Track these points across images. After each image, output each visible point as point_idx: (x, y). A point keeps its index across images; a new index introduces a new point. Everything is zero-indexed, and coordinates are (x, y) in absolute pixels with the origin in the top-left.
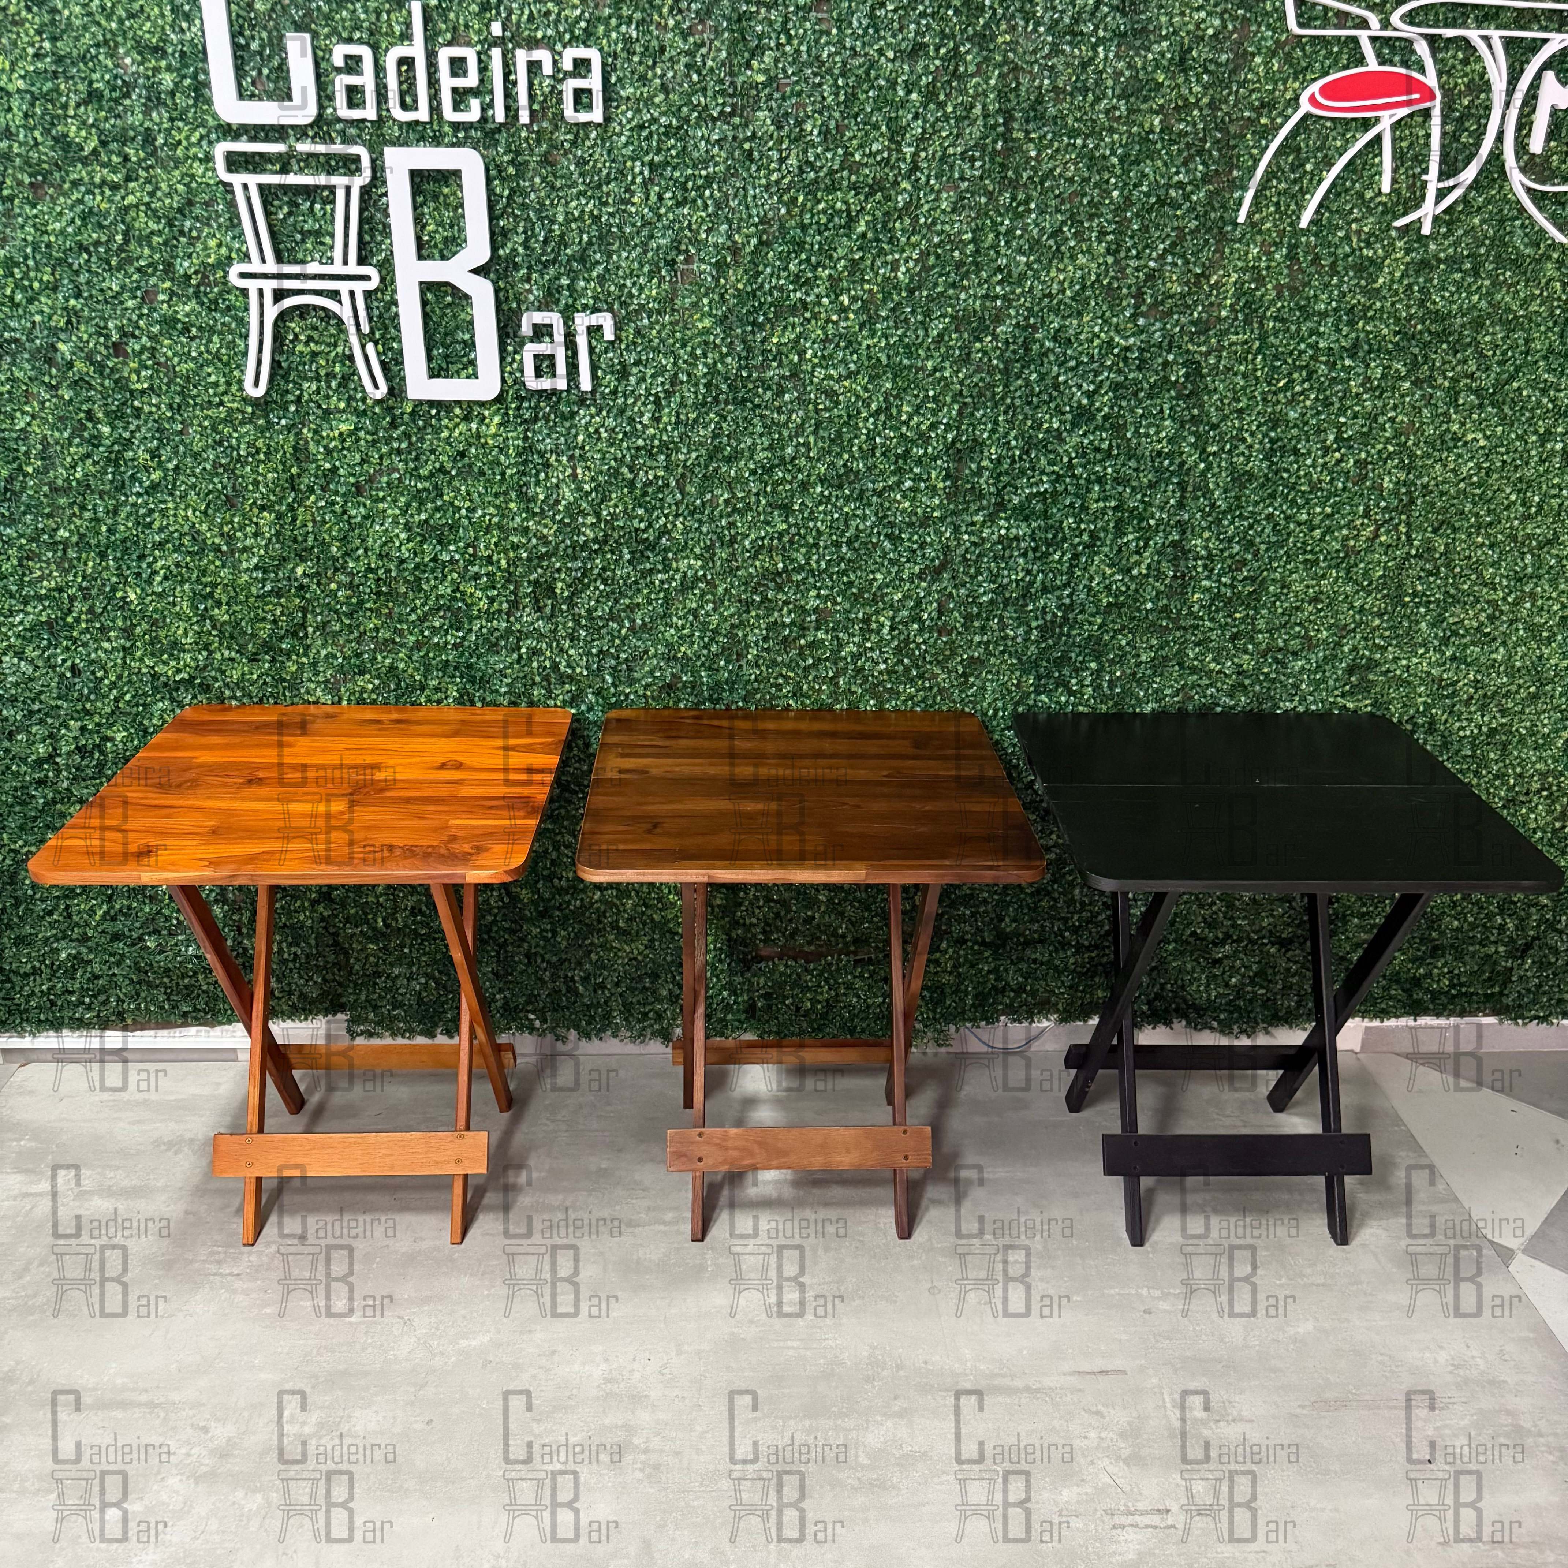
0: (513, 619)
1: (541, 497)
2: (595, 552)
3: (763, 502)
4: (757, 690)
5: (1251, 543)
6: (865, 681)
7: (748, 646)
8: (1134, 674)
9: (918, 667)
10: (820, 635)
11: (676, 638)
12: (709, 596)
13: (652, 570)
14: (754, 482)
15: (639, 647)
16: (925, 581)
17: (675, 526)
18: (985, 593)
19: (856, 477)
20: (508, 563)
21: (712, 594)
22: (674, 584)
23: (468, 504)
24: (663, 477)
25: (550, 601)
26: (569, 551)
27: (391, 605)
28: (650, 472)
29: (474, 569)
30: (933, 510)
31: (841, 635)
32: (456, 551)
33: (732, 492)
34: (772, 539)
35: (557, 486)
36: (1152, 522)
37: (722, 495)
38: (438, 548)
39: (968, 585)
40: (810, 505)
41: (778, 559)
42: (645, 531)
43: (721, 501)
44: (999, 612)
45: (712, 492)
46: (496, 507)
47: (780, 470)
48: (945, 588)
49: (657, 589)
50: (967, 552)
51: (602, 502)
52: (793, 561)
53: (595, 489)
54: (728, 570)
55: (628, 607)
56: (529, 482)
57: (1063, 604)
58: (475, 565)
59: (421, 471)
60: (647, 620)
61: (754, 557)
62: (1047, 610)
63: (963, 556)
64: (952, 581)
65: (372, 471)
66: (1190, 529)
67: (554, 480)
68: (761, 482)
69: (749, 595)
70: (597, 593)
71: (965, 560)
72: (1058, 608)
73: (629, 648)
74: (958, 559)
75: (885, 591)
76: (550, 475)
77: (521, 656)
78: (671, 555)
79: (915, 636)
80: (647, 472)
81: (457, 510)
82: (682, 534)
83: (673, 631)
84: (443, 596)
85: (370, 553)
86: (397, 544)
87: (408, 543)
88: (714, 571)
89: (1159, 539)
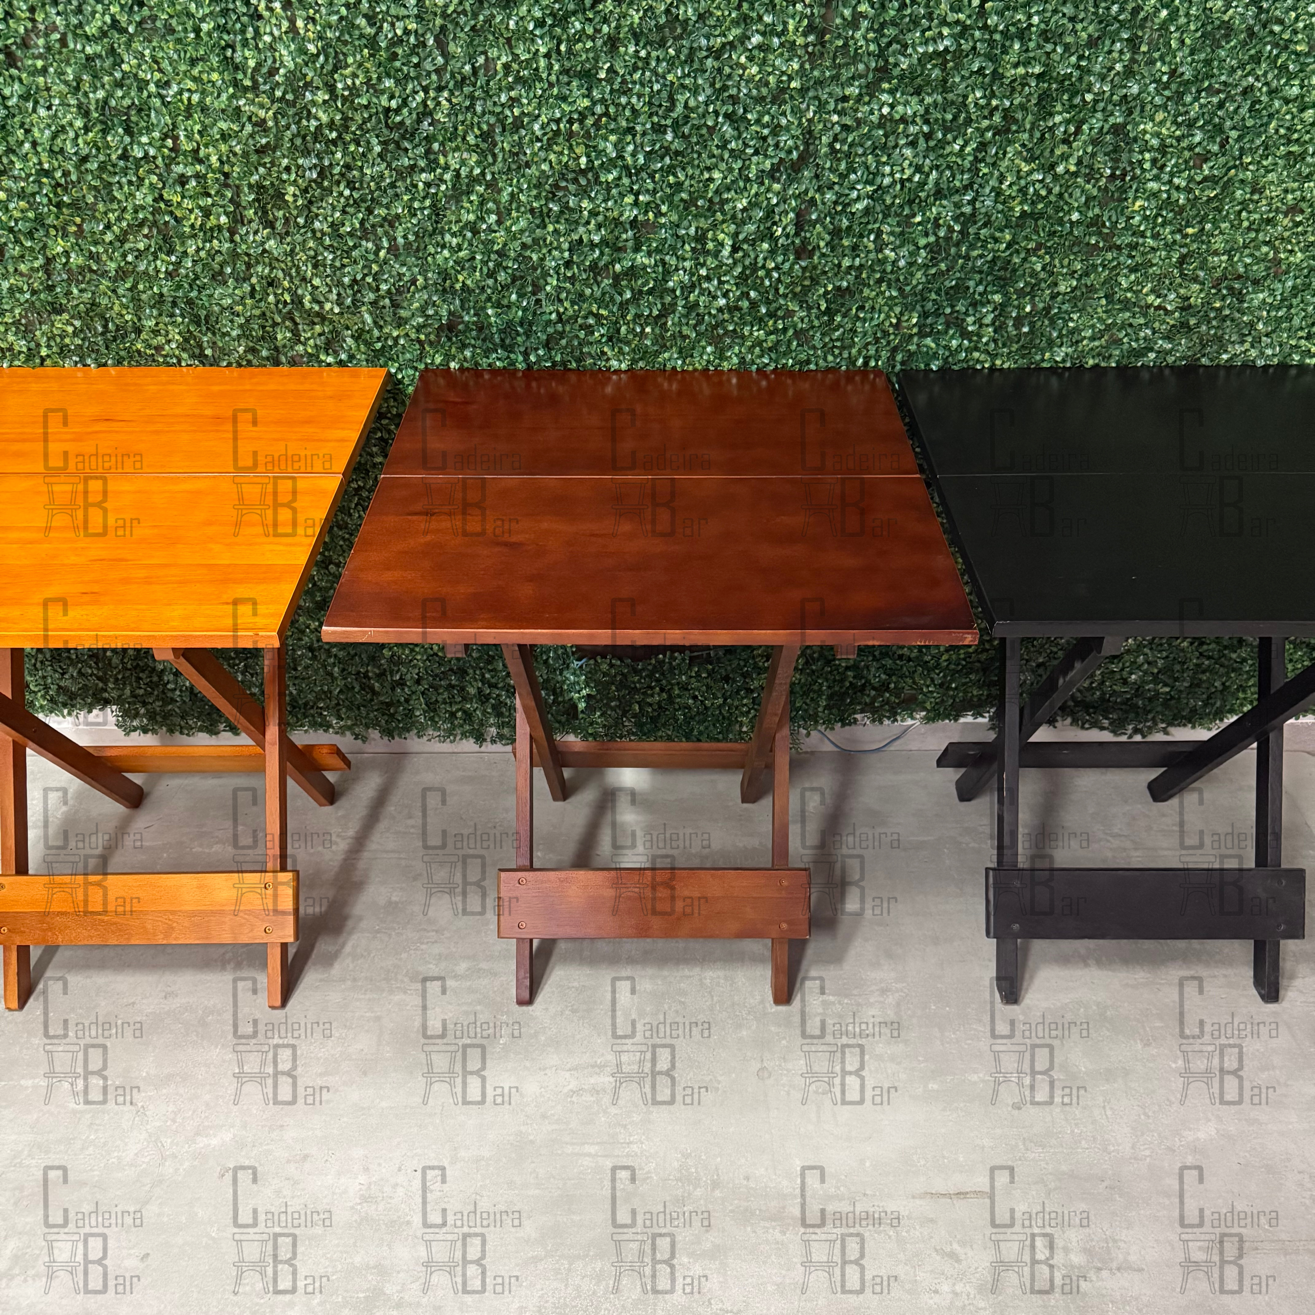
0: (237, 238)
1: (252, 63)
2: (334, 142)
3: (556, 67)
4: (562, 334)
5: (1219, 129)
6: (700, 322)
7: (546, 274)
8: (1048, 309)
9: (768, 302)
10: (641, 259)
11: (451, 263)
12: (490, 205)
13: (413, 167)
14: (542, 38)
15: (404, 275)
16: (778, 182)
17: (439, 104)
18: (859, 198)
19: (684, 30)
20: (220, 160)
21: (495, 201)
22: (443, 187)
23: (157, 75)
24: (416, 31)
25: (281, 212)
26: (298, 141)
27: (78, 220)
28: (397, 24)
29: (179, 169)
30: (791, 78)
31: (667, 258)
32: (150, 144)
33: (513, 53)
34: (571, 122)
35: (272, 48)
36: (1089, 97)
37: (499, 58)
38: (127, 139)
39: (836, 187)
40: (621, 72)
41: (579, 150)
42: (398, 111)
43: (499, 67)
44: (877, 225)
45: (485, 53)
46: (194, 79)
47: (578, 20)
48: (806, 192)
49: (422, 194)
50: (835, 139)
51: (335, 69)
52: (601, 153)
53: (323, 50)
54: (514, 166)
55: (385, 219)
56: (234, 42)
57: (963, 214)
58: (179, 163)
59: (87, 29)
60: (411, 238)
61: (548, 148)
62: (941, 222)
63: (831, 145)
64: (814, 181)
65: (22, 30)
66: (1138, 108)
67: (267, 39)
68: (552, 38)
69: (543, 202)
70: (342, 200)
71: (833, 151)
72: (956, 219)
73: (391, 276)
74: (824, 150)
75: (725, 196)
76: (262, 30)
77: (253, 287)
78: (436, 146)
79: (765, 259)
80: (393, 25)
81: (143, 84)
82: (449, 115)
83: (446, 253)
84: (143, 208)
85: (39, 149)
86: (72, 134)
87: (86, 133)
88: (495, 169)
89: (1096, 122)
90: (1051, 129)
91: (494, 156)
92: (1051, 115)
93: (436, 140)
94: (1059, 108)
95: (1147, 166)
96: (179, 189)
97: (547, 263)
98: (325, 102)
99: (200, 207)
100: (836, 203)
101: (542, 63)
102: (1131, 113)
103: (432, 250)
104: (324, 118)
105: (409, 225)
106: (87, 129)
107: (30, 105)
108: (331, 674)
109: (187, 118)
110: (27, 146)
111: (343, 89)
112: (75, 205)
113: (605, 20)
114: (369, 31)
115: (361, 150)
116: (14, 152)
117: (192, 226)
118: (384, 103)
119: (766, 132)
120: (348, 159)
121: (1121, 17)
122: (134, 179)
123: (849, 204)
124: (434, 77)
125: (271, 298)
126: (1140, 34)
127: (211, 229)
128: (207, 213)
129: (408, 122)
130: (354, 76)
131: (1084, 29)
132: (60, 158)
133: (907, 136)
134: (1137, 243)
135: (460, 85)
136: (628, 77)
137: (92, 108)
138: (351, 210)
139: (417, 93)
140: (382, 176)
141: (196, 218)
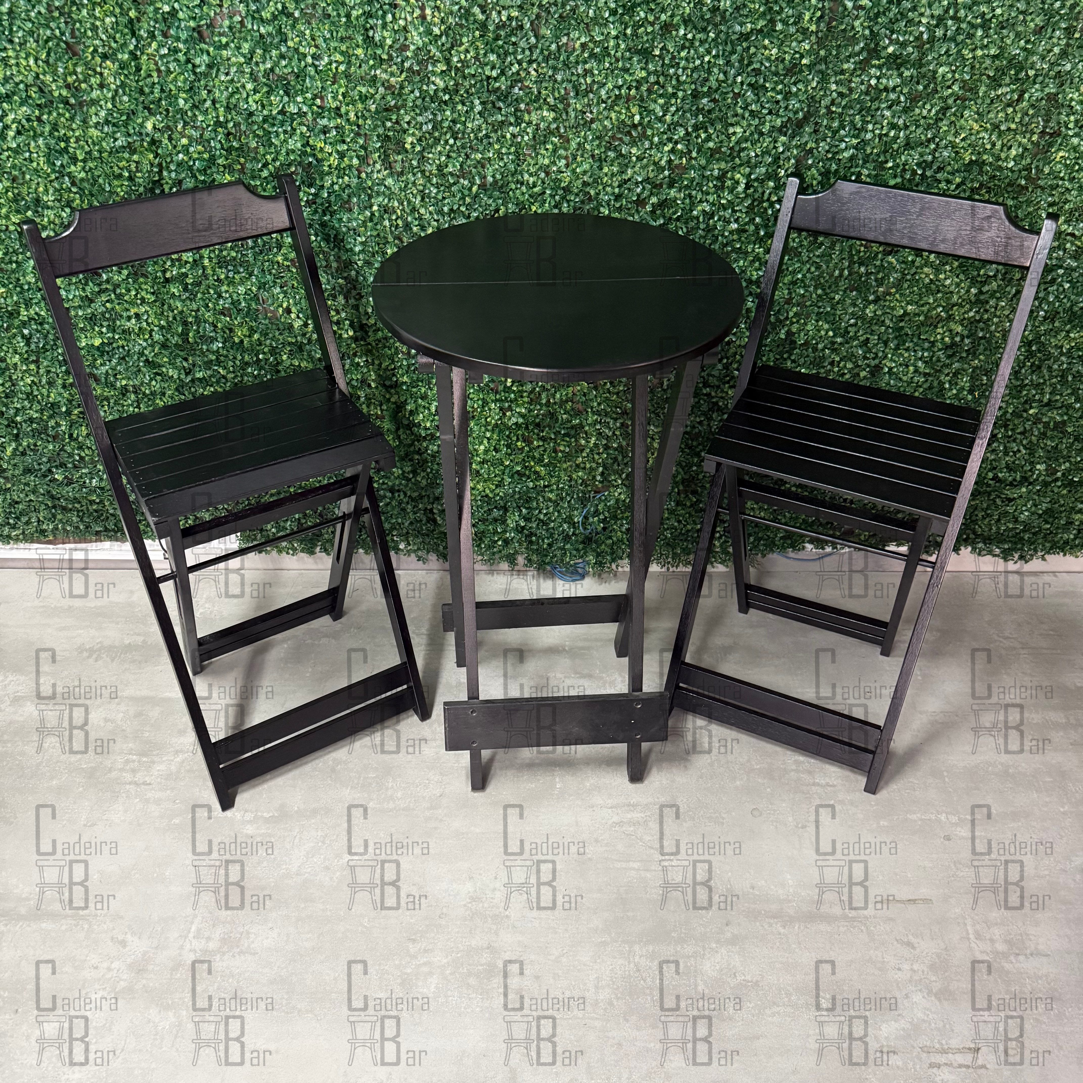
0: (363, 175)
1: (389, 42)
2: (445, 103)
3: (623, 46)
10: (674, 193)
11: (527, 196)
12: (562, 152)
13: (502, 122)
14: (613, 23)
15: (490, 205)
16: (785, 135)
17: (529, 73)
18: (846, 148)
19: (723, 18)
20: (356, 115)
21: (566, 149)
22: (526, 138)
23: (313, 50)
24: (517, 18)
25: (400, 157)
26: (419, 102)
27: (242, 160)
28: (503, 12)
29: (324, 122)
30: (802, 57)
31: (694, 193)
32: (304, 102)
33: (590, 35)
34: (629, 88)
35: (405, 29)
36: (1031, 73)
37: (578, 39)
38: (286, 99)
39: (828, 140)
40: (672, 50)
41: (634, 110)
42: (496, 79)
43: (578, 45)
44: (858, 169)
45: (568, 35)
46: (342, 53)
47: (642, 10)
48: (806, 143)
49: (510, 142)
50: (833, 103)
51: (452, 47)
52: (650, 112)
53: (445, 33)
54: (581, 122)
55: (478, 162)
56: (376, 25)
57: (925, 161)
58: (324, 117)
59: (263, 14)
60: (498, 177)
61: (611, 108)
62: (907, 167)
63: (827, 108)
64: (813, 135)
65: (212, 14)
66: (1069, 81)
67: (402, 23)
68: (622, 23)
69: (603, 150)
70: (448, 147)
71: (830, 112)
72: (919, 165)
73: (480, 206)
74: (823, 111)
75: (744, 145)
76: (397, 16)
77: (373, 214)
78: (522, 106)
79: (770, 194)
80: (499, 12)
81: (301, 57)
82: (536, 82)
83: (524, 189)
84: (293, 151)
85: (218, 106)
86: (245, 95)
87: (254, 94)
88: (567, 124)
89: (1035, 92)
90: (998, 96)
91: (567, 113)
92: (1000, 86)
93: (523, 101)
94: (1007, 80)
95: (1071, 125)
96: (323, 138)
97: (601, 196)
98: (443, 72)
99: (338, 152)
100: (828, 152)
101: (612, 43)
102: (1062, 85)
103: (513, 186)
104: (441, 84)
105: (497, 166)
106: (255, 91)
107: (214, 71)
108: (404, 510)
109: (333, 83)
110: (208, 104)
111: (458, 62)
112: (240, 149)
113: (663, 10)
114: (481, 17)
115: (465, 109)
116: (197, 107)
117: (330, 166)
118: (488, 73)
119: (779, 97)
120: (456, 115)
121: (1062, 12)
122: (289, 128)
123: (837, 153)
124: (527, 53)
125: (387, 223)
126: (1075, 24)
127: (344, 169)
128: (342, 155)
129: (503, 87)
130: (467, 51)
131: (1032, 20)
132: (234, 113)
133: (888, 101)
134: (1058, 186)
135: (546, 59)
136: (676, 54)
137: (260, 74)
138: (453, 155)
139: (512, 64)
140: (480, 129)
141: (334, 160)
